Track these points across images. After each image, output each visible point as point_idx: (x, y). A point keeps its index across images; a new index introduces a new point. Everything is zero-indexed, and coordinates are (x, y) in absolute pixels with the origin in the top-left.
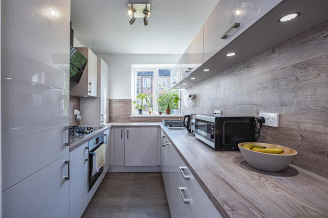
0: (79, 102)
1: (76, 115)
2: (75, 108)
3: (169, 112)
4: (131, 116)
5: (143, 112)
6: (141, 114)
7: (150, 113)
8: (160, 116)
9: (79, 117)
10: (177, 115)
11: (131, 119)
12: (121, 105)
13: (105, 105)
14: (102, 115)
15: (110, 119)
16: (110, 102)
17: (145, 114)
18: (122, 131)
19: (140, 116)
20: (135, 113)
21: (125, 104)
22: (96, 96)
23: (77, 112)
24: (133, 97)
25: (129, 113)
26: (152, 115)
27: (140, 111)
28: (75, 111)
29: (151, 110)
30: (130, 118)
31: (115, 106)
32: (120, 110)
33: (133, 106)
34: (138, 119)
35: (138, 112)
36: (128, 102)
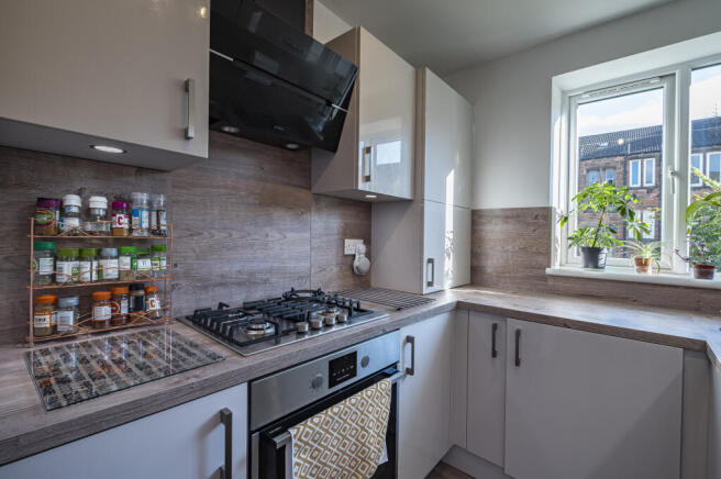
0: (369, 217)
1: (354, 256)
2: (347, 233)
4: (548, 271)
5: (603, 258)
6: (596, 266)
7: (642, 264)
9: (361, 262)
11: (550, 283)
14: (431, 261)
15: (474, 275)
17: (615, 267)
18: (494, 326)
19: (591, 273)
20: (566, 260)
21: (528, 224)
22: (407, 195)
23: (355, 246)
25: (541, 259)
26: (650, 273)
27: (592, 255)
28: (348, 242)
29: (647, 254)
30: (545, 278)
31: (494, 232)
32: (510, 247)
34: (578, 287)
35: (581, 259)
36: (536, 217)
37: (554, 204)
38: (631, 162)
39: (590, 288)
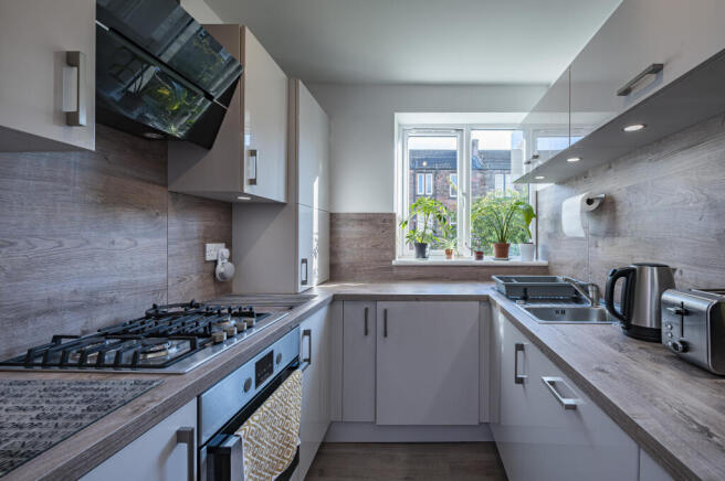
0: (230, 220)
1: (216, 262)
2: (209, 237)
3: (503, 250)
4: (394, 263)
5: (428, 251)
6: (424, 257)
7: (449, 253)
8: (479, 262)
9: (224, 267)
10: (527, 262)
11: (395, 271)
12: (365, 229)
13: (316, 229)
14: (304, 261)
15: (333, 273)
16: (332, 221)
17: (435, 257)
18: (366, 310)
19: (421, 261)
20: (405, 254)
21: (378, 226)
22: (282, 199)
23: (216, 251)
24: (401, 207)
25: (388, 253)
26: (454, 259)
27: (421, 248)
28: (210, 247)
29: (452, 247)
30: (391, 268)
31: (349, 233)
32: (364, 246)
33: (401, 233)
34: (415, 273)
35: (414, 252)
36: (384, 221)
37: (395, 211)
38: (418, 175)
39: (422, 273)
